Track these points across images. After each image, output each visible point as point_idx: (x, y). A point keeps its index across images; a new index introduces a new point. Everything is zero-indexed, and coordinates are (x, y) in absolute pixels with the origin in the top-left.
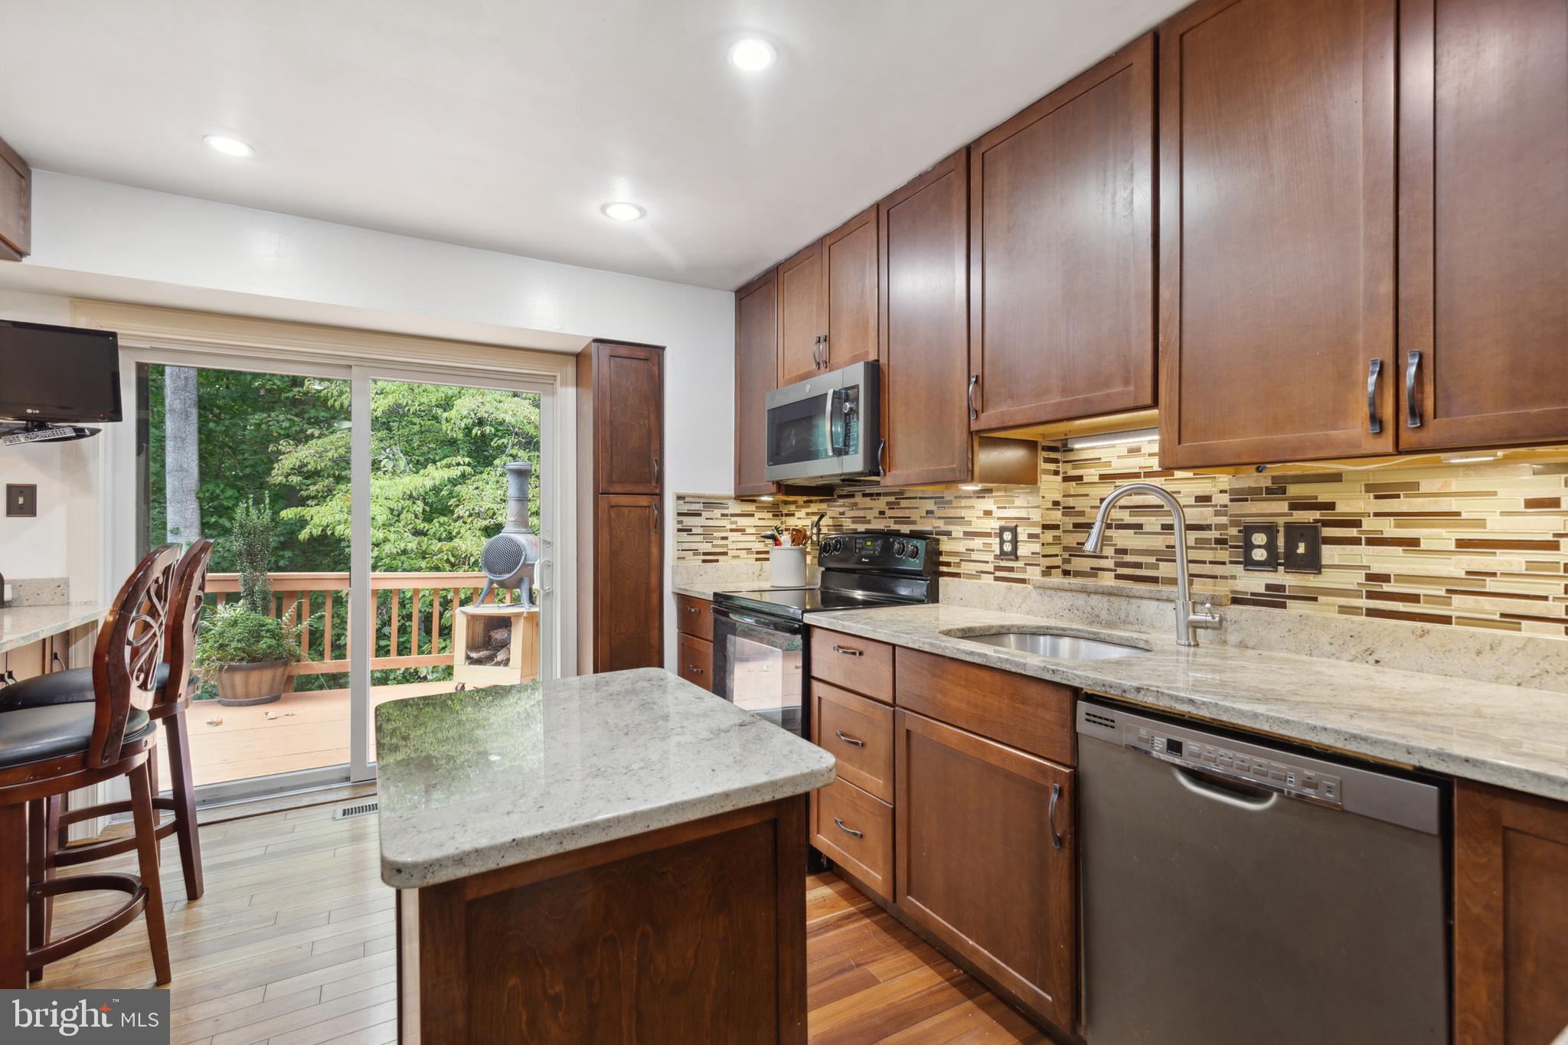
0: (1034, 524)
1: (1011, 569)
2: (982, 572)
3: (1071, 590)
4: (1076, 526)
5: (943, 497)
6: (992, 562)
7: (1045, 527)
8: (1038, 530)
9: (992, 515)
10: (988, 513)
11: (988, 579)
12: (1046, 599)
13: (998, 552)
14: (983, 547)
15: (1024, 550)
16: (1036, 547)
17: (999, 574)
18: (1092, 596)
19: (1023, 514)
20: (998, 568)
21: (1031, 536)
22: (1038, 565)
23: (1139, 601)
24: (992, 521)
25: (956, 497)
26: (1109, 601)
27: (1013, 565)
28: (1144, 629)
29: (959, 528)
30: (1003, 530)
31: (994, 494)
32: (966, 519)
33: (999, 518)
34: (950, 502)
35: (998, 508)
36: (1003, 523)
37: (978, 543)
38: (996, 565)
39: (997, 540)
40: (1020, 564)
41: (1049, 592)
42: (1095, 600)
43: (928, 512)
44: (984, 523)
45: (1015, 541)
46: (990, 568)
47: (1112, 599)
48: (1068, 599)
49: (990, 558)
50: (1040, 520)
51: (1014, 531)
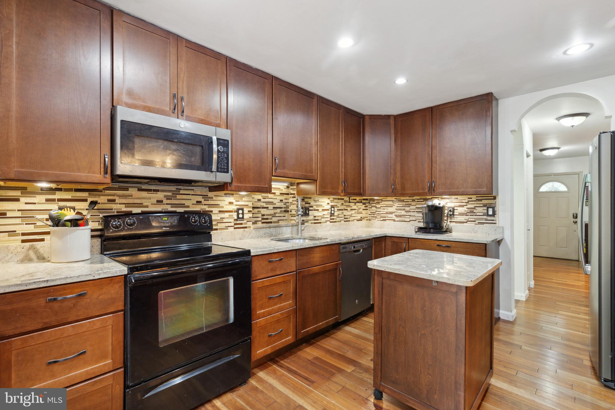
0: (250, 207)
1: (241, 224)
2: (228, 227)
3: (266, 228)
4: (274, 208)
5: (208, 195)
6: (233, 222)
7: (254, 208)
8: (251, 209)
9: (233, 204)
10: (231, 203)
11: (232, 229)
12: (257, 232)
13: (236, 218)
14: (229, 216)
15: (246, 216)
16: (251, 215)
17: (236, 226)
18: (271, 228)
19: (246, 203)
20: (235, 224)
21: (249, 211)
22: (251, 221)
23: (282, 228)
24: (233, 206)
25: (215, 196)
26: (275, 229)
27: (242, 222)
28: (283, 235)
29: (216, 209)
30: (238, 209)
31: (234, 196)
32: (220, 205)
33: (236, 205)
34: (212, 198)
35: (236, 201)
36: (238, 207)
37: (227, 215)
38: (235, 223)
39: (236, 213)
40: (245, 221)
41: (258, 230)
42: (272, 229)
43: (198, 202)
44: (229, 207)
45: (243, 214)
46: (232, 224)
47: (276, 228)
48: (264, 230)
49: (232, 220)
50: (252, 206)
51: (242, 209)
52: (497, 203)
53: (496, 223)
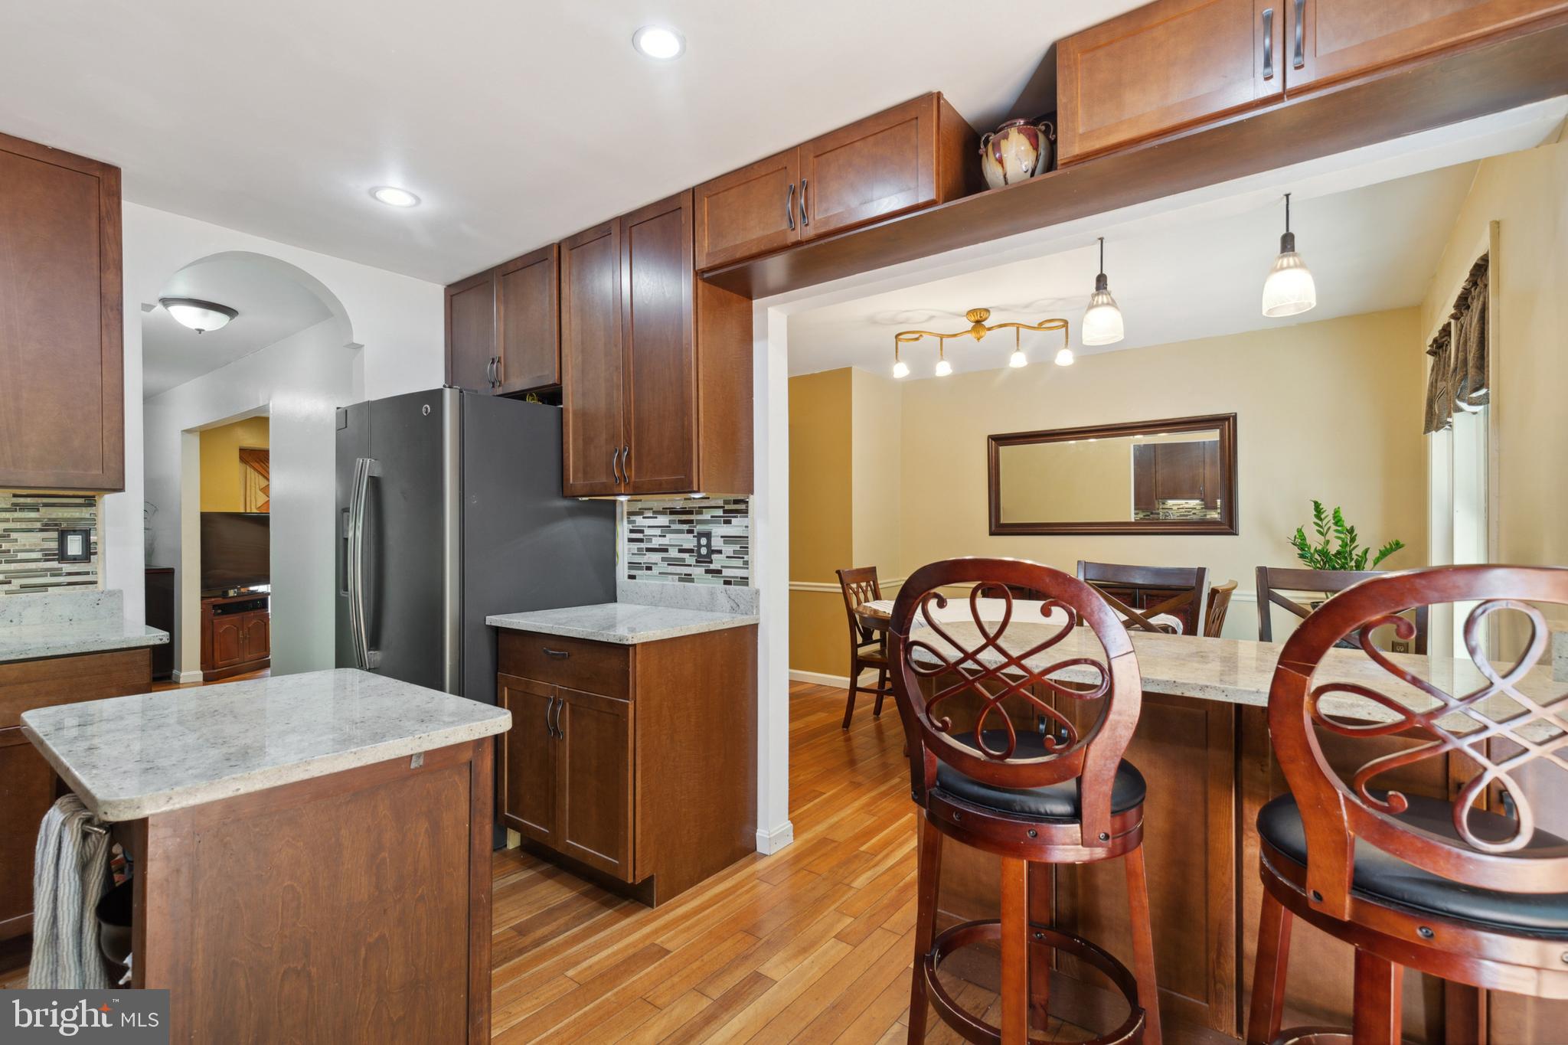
52: (99, 519)
53: (95, 583)
